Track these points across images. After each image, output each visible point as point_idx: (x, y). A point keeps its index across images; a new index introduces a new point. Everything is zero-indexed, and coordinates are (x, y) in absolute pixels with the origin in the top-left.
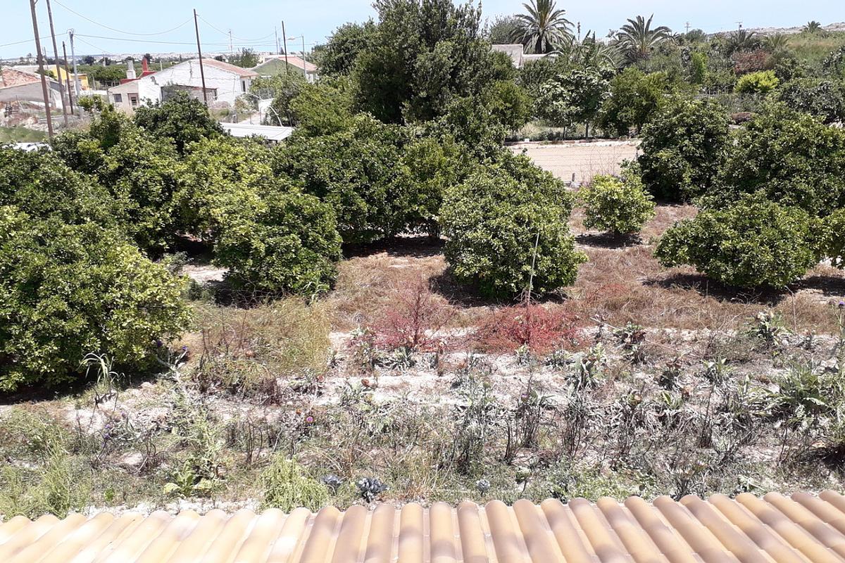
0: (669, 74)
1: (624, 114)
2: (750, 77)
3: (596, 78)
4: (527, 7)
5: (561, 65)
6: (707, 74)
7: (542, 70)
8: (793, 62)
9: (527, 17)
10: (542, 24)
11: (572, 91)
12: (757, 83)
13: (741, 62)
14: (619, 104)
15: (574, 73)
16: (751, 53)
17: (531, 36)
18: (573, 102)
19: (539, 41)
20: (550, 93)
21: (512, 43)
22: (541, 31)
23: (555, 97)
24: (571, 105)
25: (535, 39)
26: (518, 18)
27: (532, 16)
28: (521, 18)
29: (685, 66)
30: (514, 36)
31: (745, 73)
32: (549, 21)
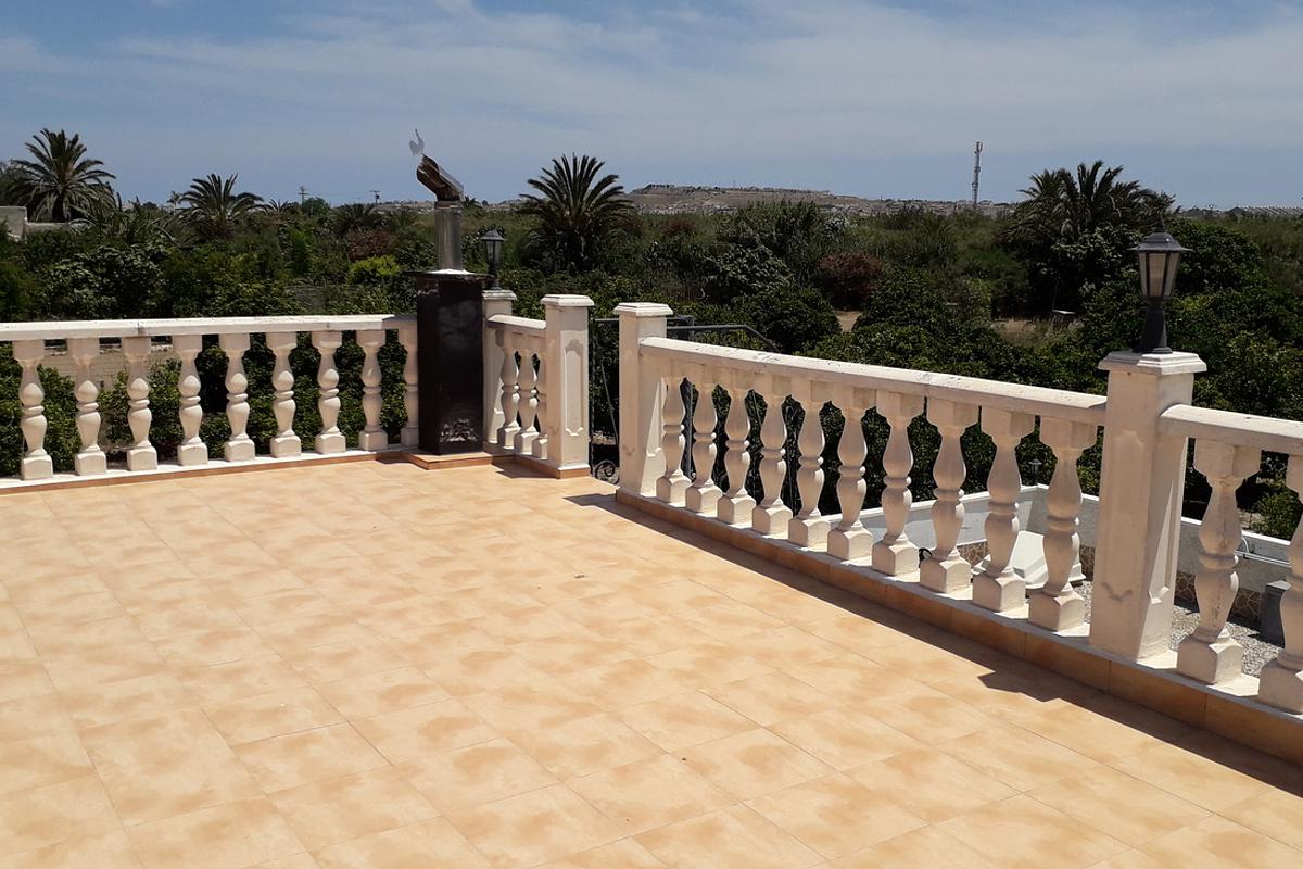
0: (260, 257)
1: (181, 307)
2: (365, 264)
3: (139, 257)
4: (34, 150)
5: (86, 240)
6: (314, 259)
7: (58, 245)
8: (417, 246)
9: (36, 166)
10: (62, 179)
11: (103, 275)
12: (374, 271)
13: (358, 245)
14: (172, 293)
15: (103, 251)
16: (371, 233)
17: (44, 195)
18: (105, 290)
19: (59, 204)
20: (69, 278)
21: (12, 204)
22: (60, 188)
23: (77, 283)
24: (102, 294)
25: (51, 200)
26: (19, 166)
27: (43, 165)
28: (25, 167)
29: (284, 247)
30: (15, 194)
31: (360, 258)
32: (74, 174)
